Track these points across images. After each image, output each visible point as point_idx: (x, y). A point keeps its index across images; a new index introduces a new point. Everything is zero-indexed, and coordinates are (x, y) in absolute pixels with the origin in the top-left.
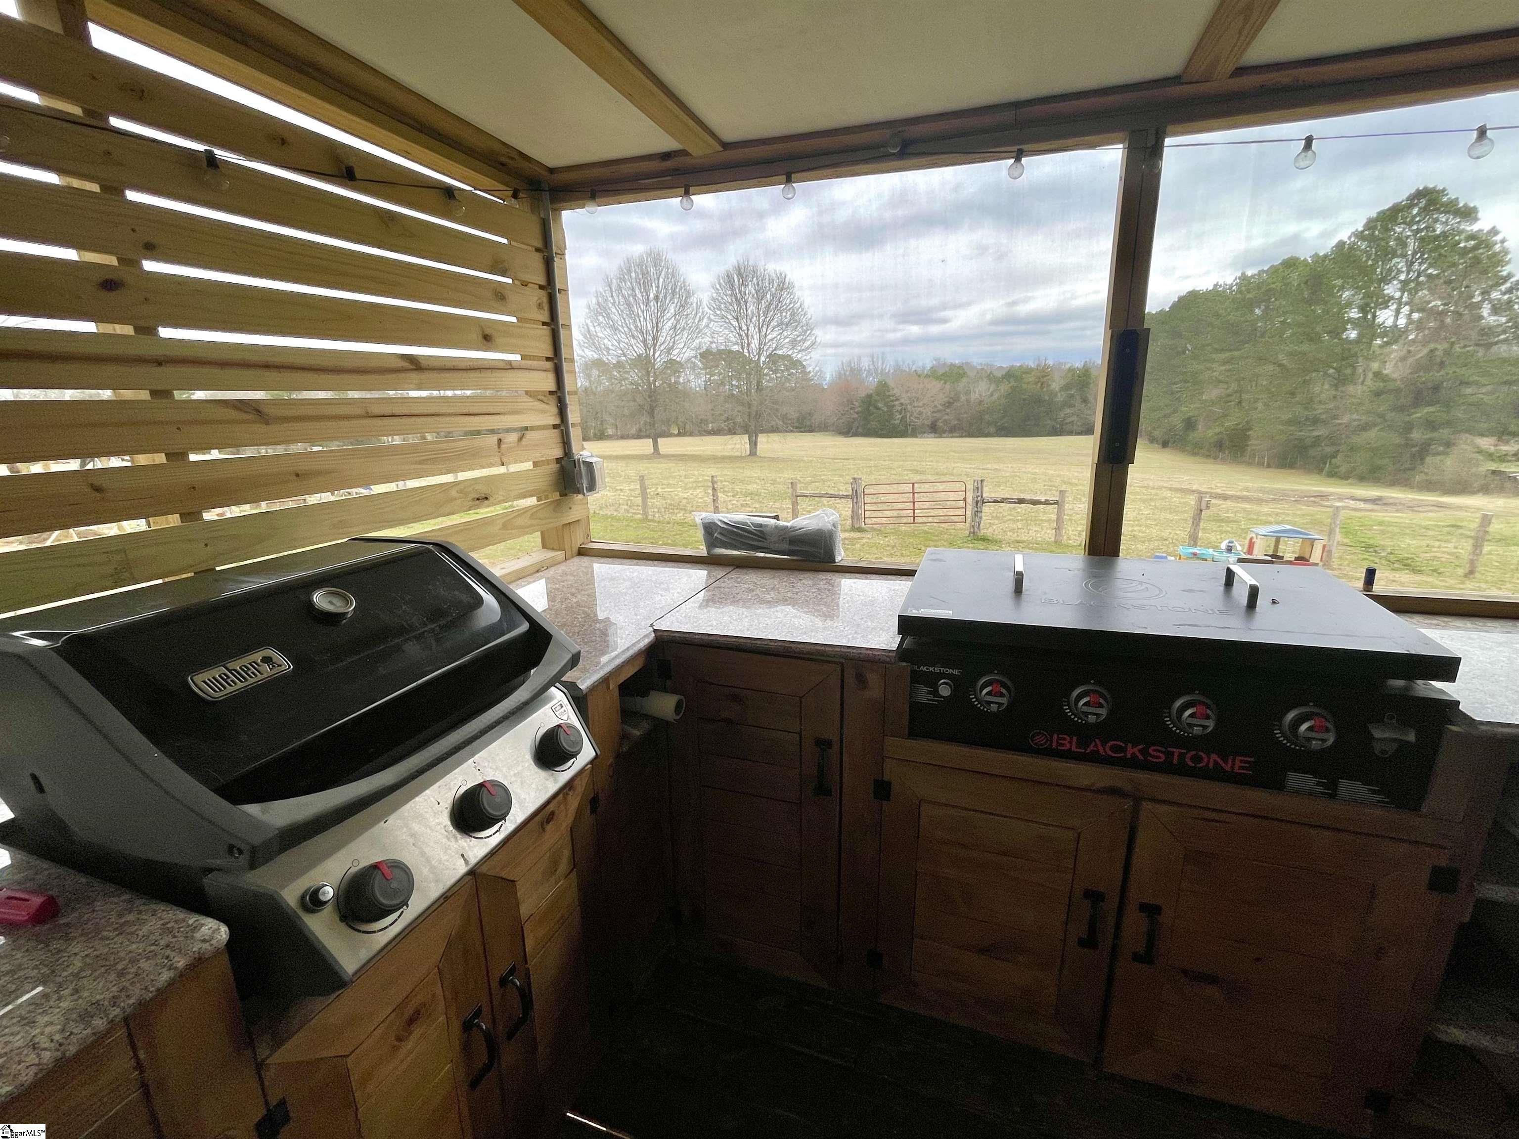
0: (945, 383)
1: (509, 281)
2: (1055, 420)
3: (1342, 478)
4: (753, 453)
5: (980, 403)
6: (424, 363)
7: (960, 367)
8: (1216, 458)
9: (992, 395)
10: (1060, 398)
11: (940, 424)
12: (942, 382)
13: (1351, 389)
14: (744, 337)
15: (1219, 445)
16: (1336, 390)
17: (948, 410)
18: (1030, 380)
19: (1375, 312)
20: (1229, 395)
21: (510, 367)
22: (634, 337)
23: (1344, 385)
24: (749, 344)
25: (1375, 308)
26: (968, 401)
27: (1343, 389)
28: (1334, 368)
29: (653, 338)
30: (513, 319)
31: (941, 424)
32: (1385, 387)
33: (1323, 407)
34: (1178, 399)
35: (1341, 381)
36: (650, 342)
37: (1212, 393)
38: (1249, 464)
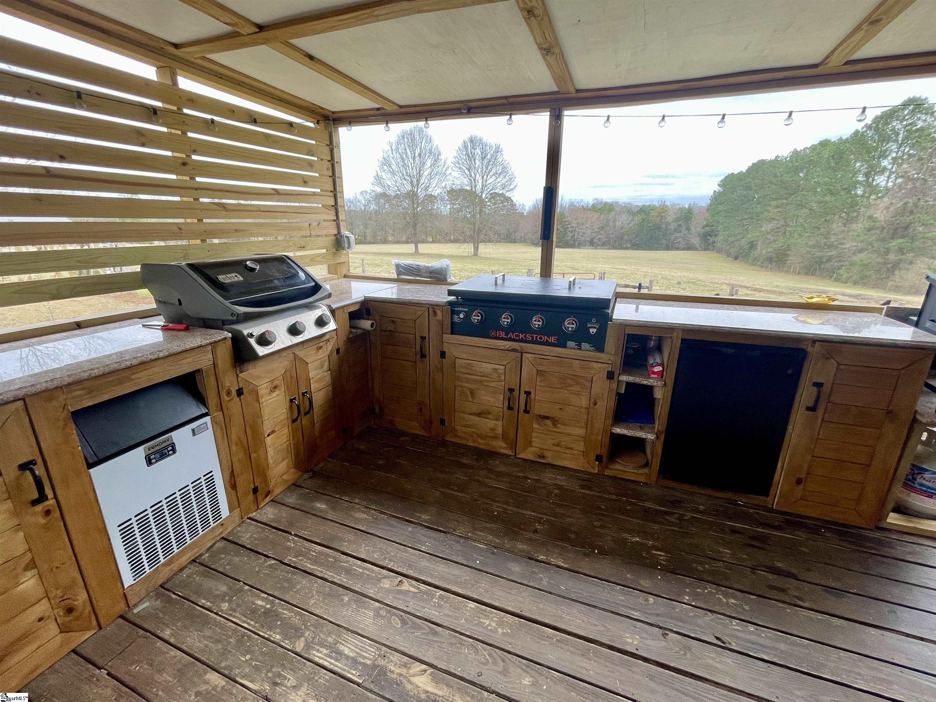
0: (601, 215)
1: (316, 159)
2: (669, 240)
3: (842, 282)
4: (476, 254)
5: (622, 228)
6: (281, 192)
7: (611, 204)
8: (767, 267)
9: (630, 223)
10: (672, 227)
11: (595, 240)
12: (599, 214)
13: (854, 226)
14: (473, 181)
15: (770, 260)
16: (845, 227)
17: (602, 232)
18: (654, 214)
19: (874, 177)
20: (778, 228)
21: (314, 194)
22: (405, 179)
23: (850, 223)
24: (475, 186)
25: (874, 175)
26: (614, 227)
27: (850, 226)
28: (845, 213)
29: (417, 181)
30: (317, 175)
31: (597, 241)
32: (874, 225)
33: (836, 237)
34: (746, 230)
35: (848, 221)
36: (415, 183)
37: (767, 227)
38: (787, 272)
